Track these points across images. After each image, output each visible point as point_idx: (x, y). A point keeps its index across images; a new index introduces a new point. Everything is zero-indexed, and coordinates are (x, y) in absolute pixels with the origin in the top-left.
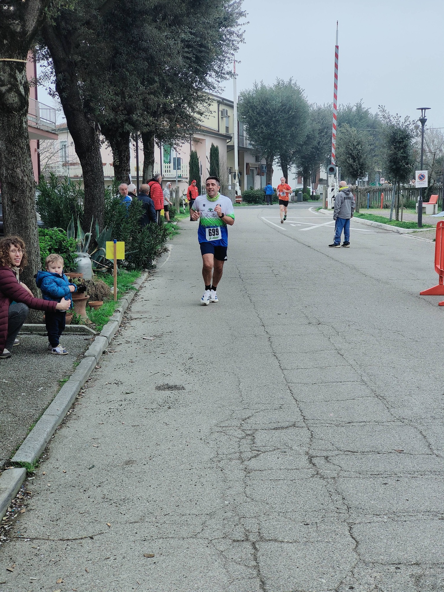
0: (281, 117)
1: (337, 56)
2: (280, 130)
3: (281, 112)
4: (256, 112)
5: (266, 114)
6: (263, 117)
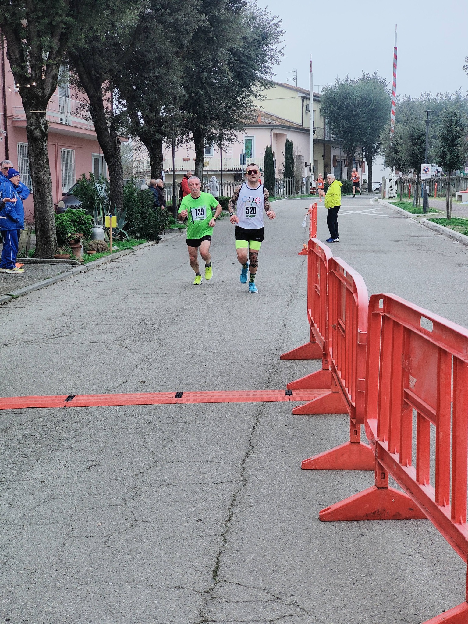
0: (361, 111)
1: (395, 56)
2: (360, 123)
3: (362, 105)
4: (337, 106)
5: (347, 108)
6: (343, 111)
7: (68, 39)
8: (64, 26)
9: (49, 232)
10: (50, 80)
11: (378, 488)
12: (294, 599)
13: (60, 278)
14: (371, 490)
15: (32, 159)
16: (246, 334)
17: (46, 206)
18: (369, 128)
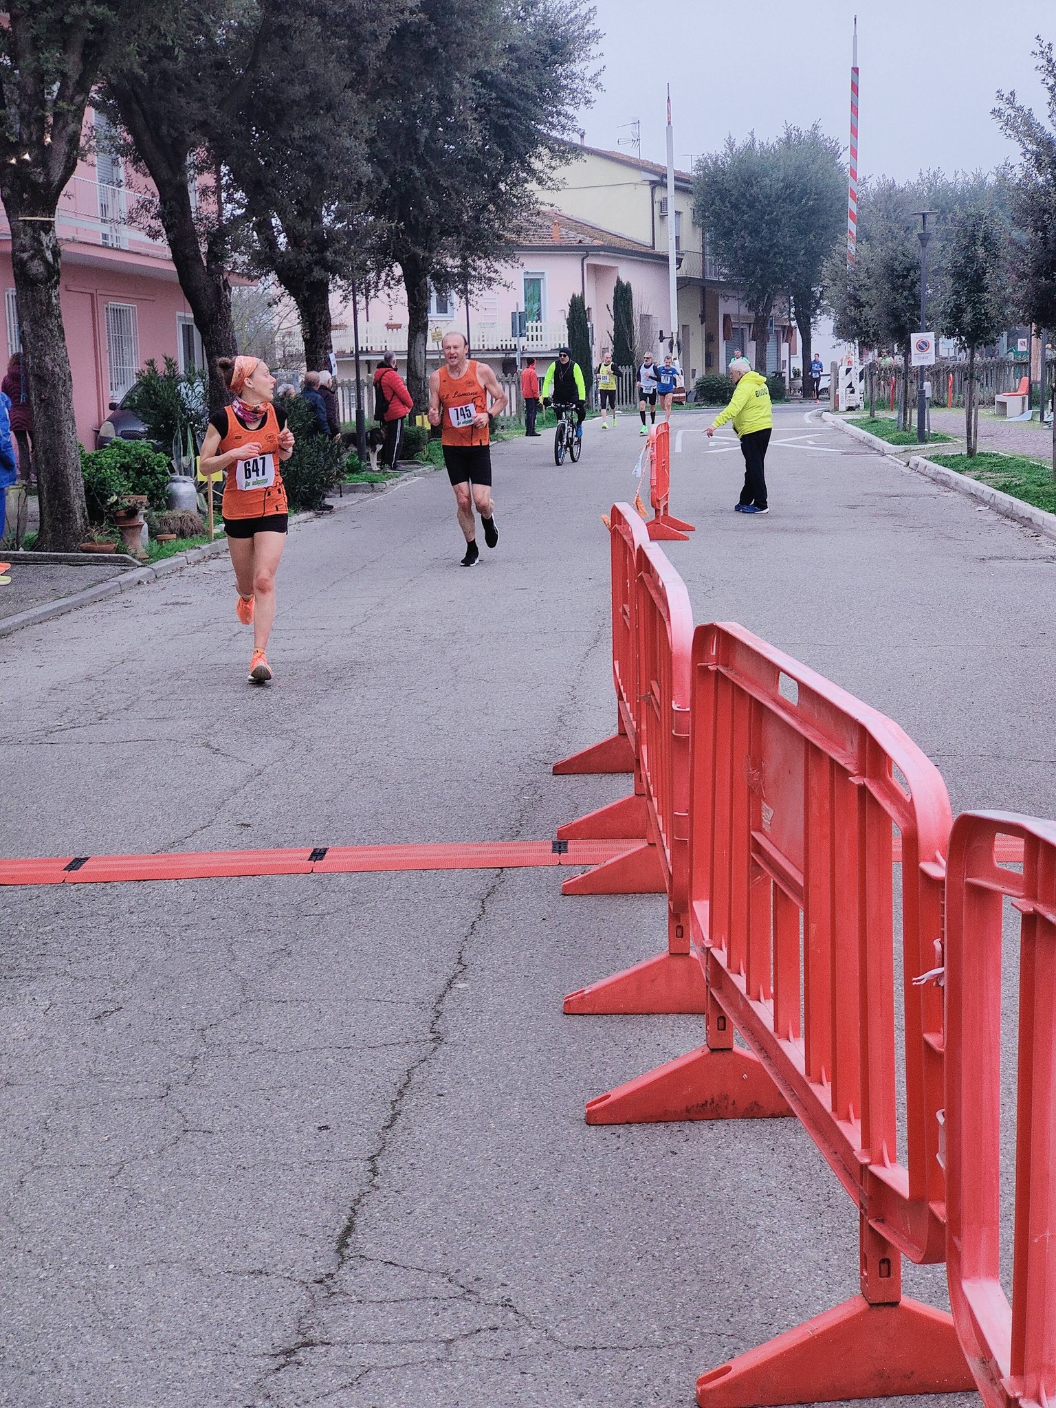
0: (783, 213)
1: (855, 88)
2: (781, 241)
3: (784, 201)
4: (730, 202)
5: (751, 206)
6: (744, 213)
7: (101, 54)
8: (90, 27)
9: (69, 493)
10: (63, 147)
11: (713, 1050)
12: (507, 1293)
13: (92, 597)
14: (698, 1054)
15: (26, 327)
16: (486, 719)
17: (60, 433)
18: (803, 252)
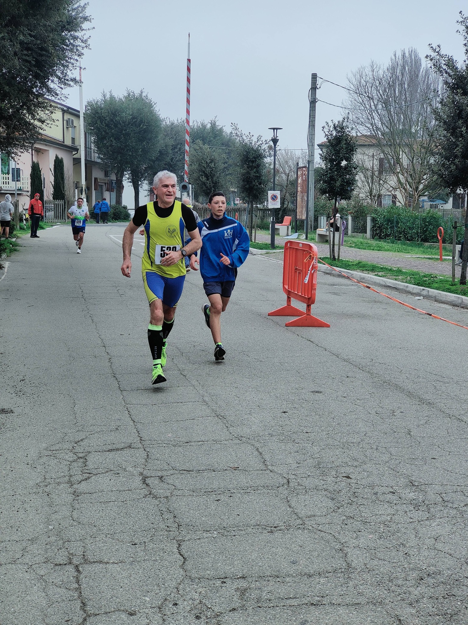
0: (131, 131)
1: (189, 69)
2: (130, 144)
3: (132, 125)
4: (105, 123)
5: (116, 126)
6: (112, 129)
18: (140, 150)
